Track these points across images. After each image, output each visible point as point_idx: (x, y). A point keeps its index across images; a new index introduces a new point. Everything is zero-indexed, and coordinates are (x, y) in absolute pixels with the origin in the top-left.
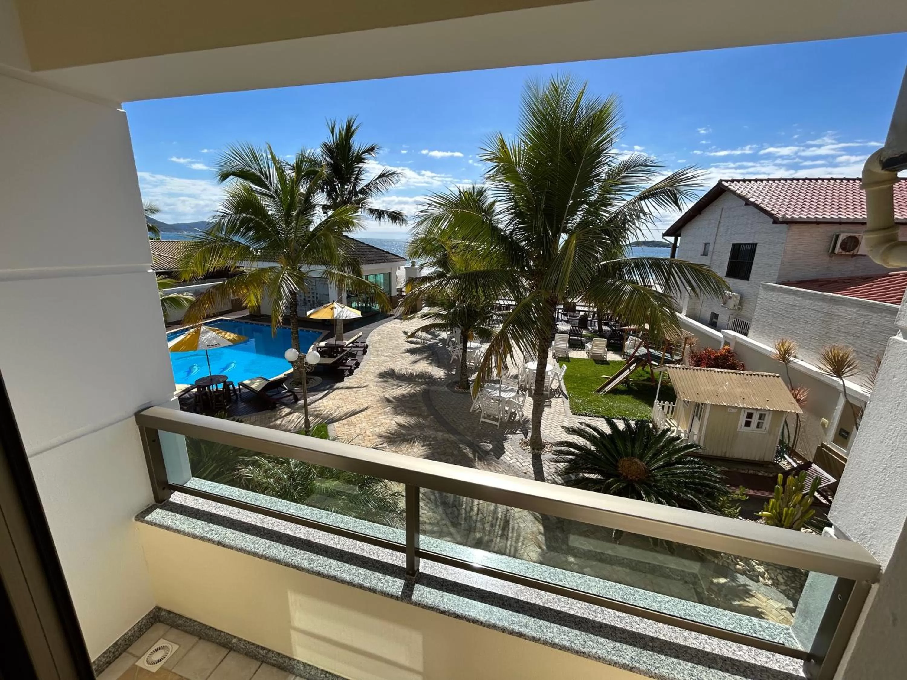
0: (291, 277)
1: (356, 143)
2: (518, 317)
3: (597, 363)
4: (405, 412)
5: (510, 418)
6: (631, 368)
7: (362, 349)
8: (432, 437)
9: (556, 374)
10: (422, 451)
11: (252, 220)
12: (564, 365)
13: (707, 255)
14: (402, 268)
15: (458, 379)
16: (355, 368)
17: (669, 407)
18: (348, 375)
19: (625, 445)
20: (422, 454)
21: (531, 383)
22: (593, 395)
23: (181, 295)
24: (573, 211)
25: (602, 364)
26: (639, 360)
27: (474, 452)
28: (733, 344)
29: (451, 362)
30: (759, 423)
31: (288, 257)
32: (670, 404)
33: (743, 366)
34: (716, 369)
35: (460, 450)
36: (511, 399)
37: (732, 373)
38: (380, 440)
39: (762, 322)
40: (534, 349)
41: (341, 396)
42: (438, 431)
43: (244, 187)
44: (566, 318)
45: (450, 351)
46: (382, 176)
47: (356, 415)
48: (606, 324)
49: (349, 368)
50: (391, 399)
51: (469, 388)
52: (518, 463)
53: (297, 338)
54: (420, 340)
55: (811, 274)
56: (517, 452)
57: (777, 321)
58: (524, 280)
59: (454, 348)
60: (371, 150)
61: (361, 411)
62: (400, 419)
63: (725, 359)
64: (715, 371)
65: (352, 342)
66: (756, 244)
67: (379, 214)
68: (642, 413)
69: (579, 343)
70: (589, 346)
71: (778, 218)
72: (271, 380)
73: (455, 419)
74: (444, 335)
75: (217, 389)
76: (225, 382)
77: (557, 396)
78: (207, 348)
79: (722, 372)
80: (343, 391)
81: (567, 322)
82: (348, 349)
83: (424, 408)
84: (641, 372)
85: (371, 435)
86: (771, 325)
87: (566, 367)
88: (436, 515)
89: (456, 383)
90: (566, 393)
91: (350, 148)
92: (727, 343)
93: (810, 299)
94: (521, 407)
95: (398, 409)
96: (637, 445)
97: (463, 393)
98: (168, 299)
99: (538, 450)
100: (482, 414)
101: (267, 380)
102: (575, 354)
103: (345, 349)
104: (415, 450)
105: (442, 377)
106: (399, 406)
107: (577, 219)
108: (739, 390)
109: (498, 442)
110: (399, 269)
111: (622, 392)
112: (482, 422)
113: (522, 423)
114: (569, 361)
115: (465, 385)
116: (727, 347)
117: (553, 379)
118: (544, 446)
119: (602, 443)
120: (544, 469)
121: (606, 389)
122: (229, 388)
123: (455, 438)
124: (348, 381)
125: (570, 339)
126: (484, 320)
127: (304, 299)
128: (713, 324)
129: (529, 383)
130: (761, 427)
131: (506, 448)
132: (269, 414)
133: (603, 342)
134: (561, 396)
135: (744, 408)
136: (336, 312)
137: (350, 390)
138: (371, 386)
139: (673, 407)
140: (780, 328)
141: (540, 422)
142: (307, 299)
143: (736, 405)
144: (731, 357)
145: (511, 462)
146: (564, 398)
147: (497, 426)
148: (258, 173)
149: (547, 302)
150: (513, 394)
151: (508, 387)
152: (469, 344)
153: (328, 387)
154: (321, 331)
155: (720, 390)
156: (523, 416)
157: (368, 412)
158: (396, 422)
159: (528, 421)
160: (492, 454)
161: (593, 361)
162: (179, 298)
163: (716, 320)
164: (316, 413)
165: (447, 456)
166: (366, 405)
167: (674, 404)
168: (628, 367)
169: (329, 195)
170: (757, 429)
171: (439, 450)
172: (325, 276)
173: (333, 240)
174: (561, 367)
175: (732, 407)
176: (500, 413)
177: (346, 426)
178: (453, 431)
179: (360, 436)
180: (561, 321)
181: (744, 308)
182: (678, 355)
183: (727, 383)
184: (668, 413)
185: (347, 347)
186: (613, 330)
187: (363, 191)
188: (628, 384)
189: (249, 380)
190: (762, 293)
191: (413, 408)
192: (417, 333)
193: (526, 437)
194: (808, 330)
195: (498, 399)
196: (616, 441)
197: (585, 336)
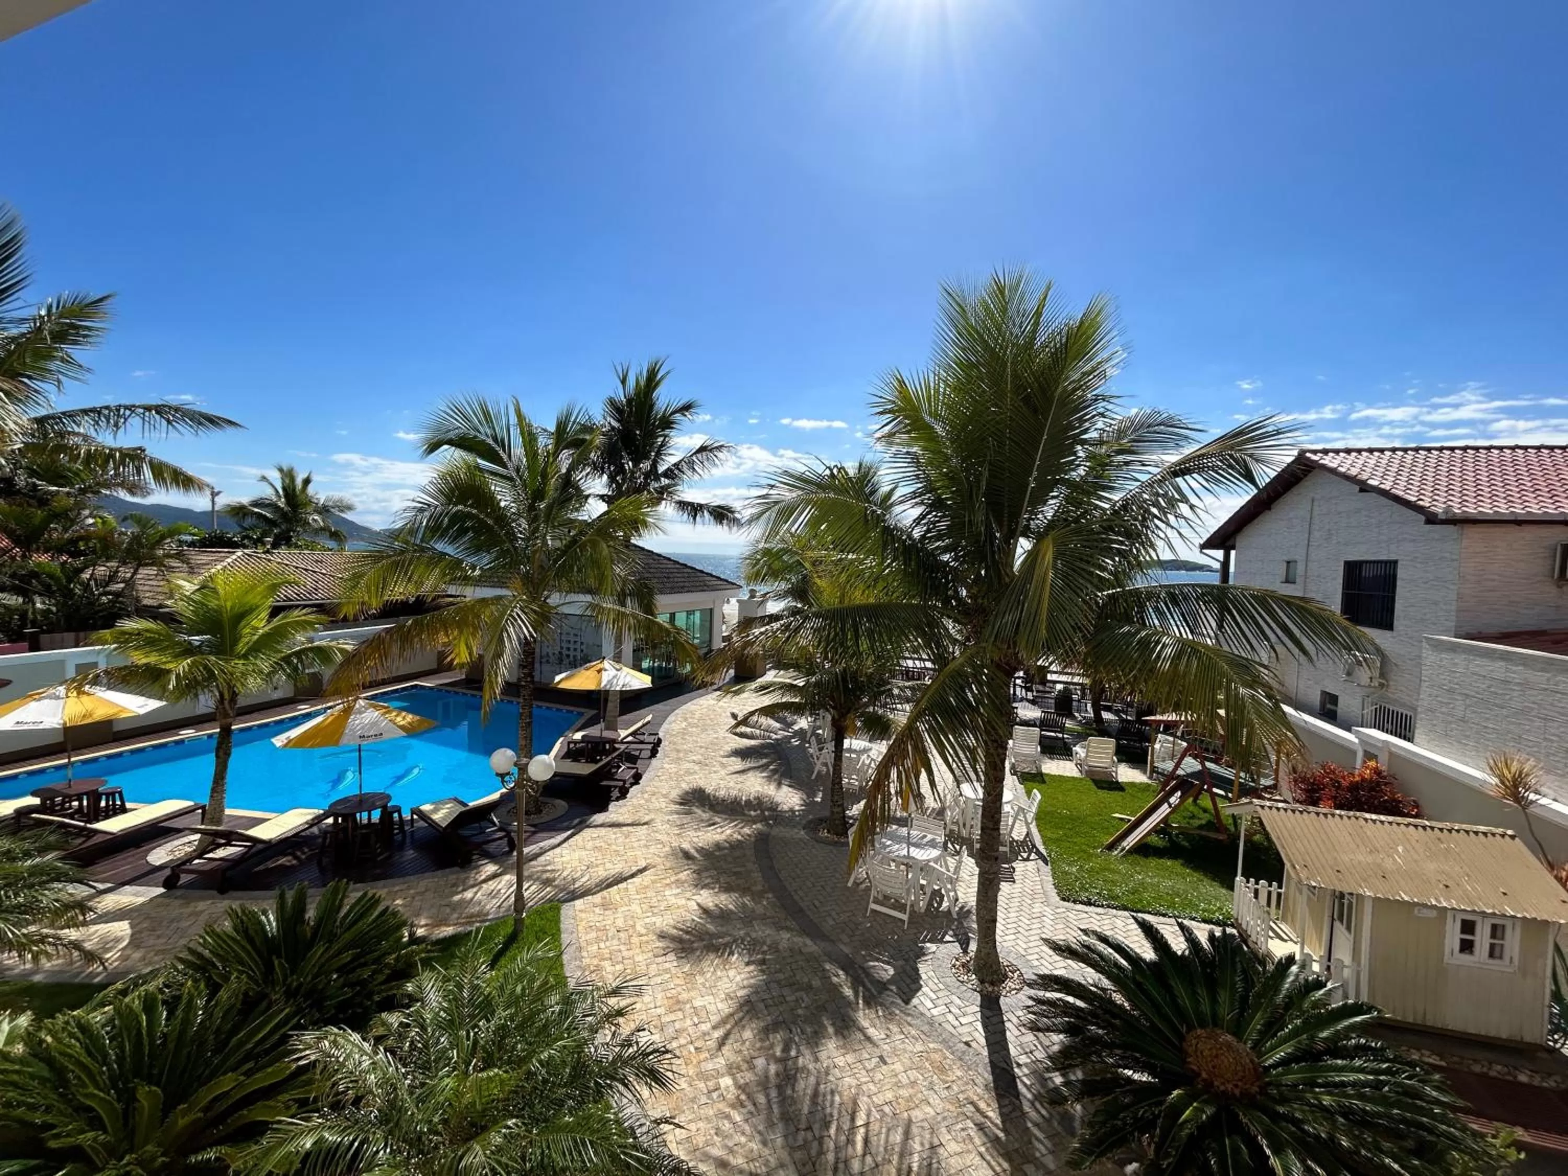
0: (525, 613)
1: (662, 399)
2: (941, 697)
3: (1099, 788)
4: (718, 881)
5: (930, 904)
6: (1173, 800)
7: (650, 746)
8: (768, 942)
9: (1021, 810)
10: (743, 976)
11: (469, 516)
12: (1035, 791)
13: (1294, 583)
14: (733, 601)
15: (827, 813)
16: (632, 785)
17: (1270, 893)
18: (617, 799)
19: (1194, 994)
20: (745, 982)
21: (972, 827)
22: (1097, 856)
23: (333, 643)
24: (1040, 499)
25: (1110, 789)
26: (1185, 784)
27: (856, 983)
28: (1383, 758)
29: (813, 777)
30: (1492, 946)
31: (527, 580)
32: (1270, 886)
33: (1417, 806)
34: (1367, 816)
35: (826, 977)
36: (932, 864)
37: (1407, 825)
38: (661, 945)
39: (1443, 713)
40: (973, 762)
41: (598, 843)
42: (782, 928)
43: (466, 463)
44: (1030, 696)
45: (812, 755)
46: (703, 449)
47: (620, 886)
48: (1108, 709)
49: (621, 783)
50: (693, 851)
51: (845, 834)
52: (950, 1017)
53: (529, 724)
54: (758, 732)
55: (1527, 621)
56: (947, 987)
57: (1474, 712)
58: (950, 625)
59: (821, 749)
60: (686, 408)
61: (633, 876)
62: (707, 898)
63: (1372, 789)
64: (1366, 820)
65: (633, 734)
66: (1396, 562)
67: (693, 510)
68: (1210, 903)
69: (1060, 744)
70: (1079, 750)
71: (1435, 515)
72: (472, 804)
73: (817, 903)
74: (803, 723)
75: (369, 818)
76: (384, 808)
77: (1025, 855)
78: (359, 741)
79: (1382, 822)
80: (603, 831)
81: (1033, 702)
82: (623, 747)
83: (757, 876)
84: (1191, 808)
85: (643, 931)
86: (1463, 720)
87: (1039, 796)
88: (766, 1152)
89: (821, 820)
90: (1042, 849)
91: (652, 406)
92: (1369, 756)
93: (1542, 670)
94: (953, 881)
95: (705, 874)
96: (1223, 997)
97: (835, 844)
98: (311, 649)
99: (992, 984)
100: (873, 893)
101: (464, 805)
102: (1053, 767)
103: (617, 746)
104: (732, 973)
105: (797, 808)
106: (706, 869)
107: (1049, 511)
108: (1431, 867)
109: (906, 960)
110: (728, 602)
111: (1158, 853)
112: (873, 911)
113: (955, 916)
114: (1044, 782)
115: (840, 825)
116: (1372, 764)
117: (1015, 819)
118: (1006, 977)
119: (1139, 985)
120: (1008, 1033)
121: (1125, 844)
122: (392, 818)
123: (815, 948)
124: (617, 811)
125: (1042, 736)
126: (874, 699)
127: (560, 653)
128: (1329, 715)
129: (968, 826)
130: (1501, 957)
131: (924, 976)
132: (454, 876)
133: (1110, 744)
134: (1033, 856)
135: (1453, 909)
136: (606, 677)
137: (615, 830)
138: (658, 824)
139: (1279, 895)
140: (1486, 727)
141: (994, 921)
142: (565, 652)
143: (1434, 903)
144: (1386, 784)
145: (935, 1012)
146: (1040, 861)
147: (903, 921)
148: (490, 441)
149: (998, 666)
150: (935, 853)
151: (925, 836)
152: (846, 743)
153: (576, 821)
154: (583, 710)
155: (1388, 864)
156: (957, 900)
157: (647, 877)
158: (698, 905)
159: (969, 912)
160: (893, 988)
161: (1091, 783)
162: (330, 647)
163: (1332, 707)
164: (545, 876)
165: (797, 990)
166: (643, 864)
167: (1280, 887)
168: (1165, 799)
169: (612, 479)
170: (1491, 961)
171: (781, 976)
172: (588, 613)
173: (605, 551)
174: (1029, 793)
175: (1425, 906)
176: (908, 891)
177: (597, 910)
178: (811, 930)
179: (621, 935)
180: (1022, 700)
181: (1391, 683)
182: (1266, 776)
183: (1400, 849)
184: (1269, 904)
185: (622, 742)
186: (1122, 721)
187: (668, 474)
188: (1170, 834)
189: (433, 803)
190: (1429, 657)
191: (735, 873)
192: (755, 718)
193: (965, 951)
194: (1554, 735)
195: (905, 861)
196: (1173, 984)
197: (1070, 732)
